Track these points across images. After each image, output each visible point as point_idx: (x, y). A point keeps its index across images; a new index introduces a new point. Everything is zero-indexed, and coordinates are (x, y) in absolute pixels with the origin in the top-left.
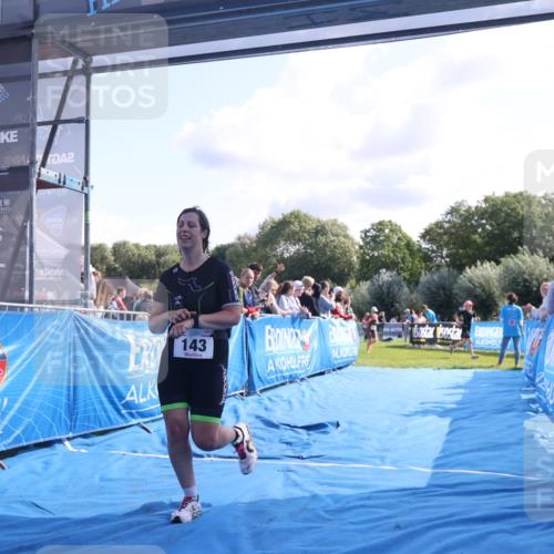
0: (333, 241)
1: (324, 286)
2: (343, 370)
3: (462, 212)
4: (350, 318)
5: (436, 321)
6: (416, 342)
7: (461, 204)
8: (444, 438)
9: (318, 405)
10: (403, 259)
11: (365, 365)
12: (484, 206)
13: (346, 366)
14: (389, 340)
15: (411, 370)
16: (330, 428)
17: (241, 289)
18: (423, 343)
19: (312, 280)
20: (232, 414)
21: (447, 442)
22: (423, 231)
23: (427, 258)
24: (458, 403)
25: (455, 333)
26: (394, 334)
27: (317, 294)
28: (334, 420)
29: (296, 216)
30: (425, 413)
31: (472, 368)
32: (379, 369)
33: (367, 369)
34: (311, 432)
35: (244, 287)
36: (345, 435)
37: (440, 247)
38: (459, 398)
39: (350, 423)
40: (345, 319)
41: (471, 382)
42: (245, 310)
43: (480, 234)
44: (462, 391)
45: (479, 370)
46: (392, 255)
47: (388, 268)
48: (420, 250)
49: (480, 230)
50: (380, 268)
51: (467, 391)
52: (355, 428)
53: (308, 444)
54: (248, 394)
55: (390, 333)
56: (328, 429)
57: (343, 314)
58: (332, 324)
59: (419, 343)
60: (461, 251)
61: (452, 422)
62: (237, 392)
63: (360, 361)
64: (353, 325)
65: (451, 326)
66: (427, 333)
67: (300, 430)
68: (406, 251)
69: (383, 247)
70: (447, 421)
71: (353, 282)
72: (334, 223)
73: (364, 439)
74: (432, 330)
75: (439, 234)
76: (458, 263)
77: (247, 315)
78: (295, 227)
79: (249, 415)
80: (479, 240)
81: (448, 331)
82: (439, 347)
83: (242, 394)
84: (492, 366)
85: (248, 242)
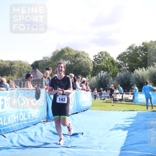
0: (83, 59)
1: (78, 78)
2: (85, 112)
3: (134, 48)
4: (89, 90)
5: (123, 92)
6: (115, 100)
7: (133, 45)
8: (125, 139)
9: (75, 126)
10: (110, 67)
11: (94, 110)
12: (142, 46)
13: (86, 110)
14: (104, 99)
15: (112, 112)
16: (80, 135)
17: (44, 78)
18: (118, 101)
19: (73, 75)
20: (40, 130)
21: (126, 140)
22: (118, 56)
23: (120, 67)
24: (131, 125)
25: (130, 97)
26: (106, 97)
27: (75, 81)
28: (81, 132)
29: (68, 49)
30: (118, 129)
31: (137, 110)
32: (100, 111)
33: (95, 111)
34: (72, 137)
35: (45, 78)
36: (86, 138)
37: (125, 62)
38: (131, 123)
39: (88, 133)
40: (87, 91)
41: (136, 116)
42: (46, 87)
43: (140, 57)
44: (133, 120)
45: (139, 112)
46: (106, 66)
47: (104, 71)
48: (117, 63)
49: (141, 55)
50: (101, 70)
51: (135, 120)
52: (90, 135)
53: (70, 142)
54: (47, 121)
55: (105, 97)
56: (79, 136)
57: (85, 89)
58: (81, 93)
59: (116, 101)
60: (133, 64)
61: (128, 132)
62: (42, 121)
63: (92, 108)
64: (89, 93)
65: (129, 94)
66: (119, 97)
67: (67, 136)
68: (111, 64)
69: (102, 62)
70: (127, 132)
71: (90, 76)
72: (83, 53)
73: (93, 139)
74: (121, 95)
75: (124, 57)
76: (132, 69)
77: (46, 89)
78: (67, 54)
79: (47, 130)
80: (140, 60)
81: (127, 96)
82: (124, 102)
83: (44, 121)
84: (145, 110)
85: (48, 59)
